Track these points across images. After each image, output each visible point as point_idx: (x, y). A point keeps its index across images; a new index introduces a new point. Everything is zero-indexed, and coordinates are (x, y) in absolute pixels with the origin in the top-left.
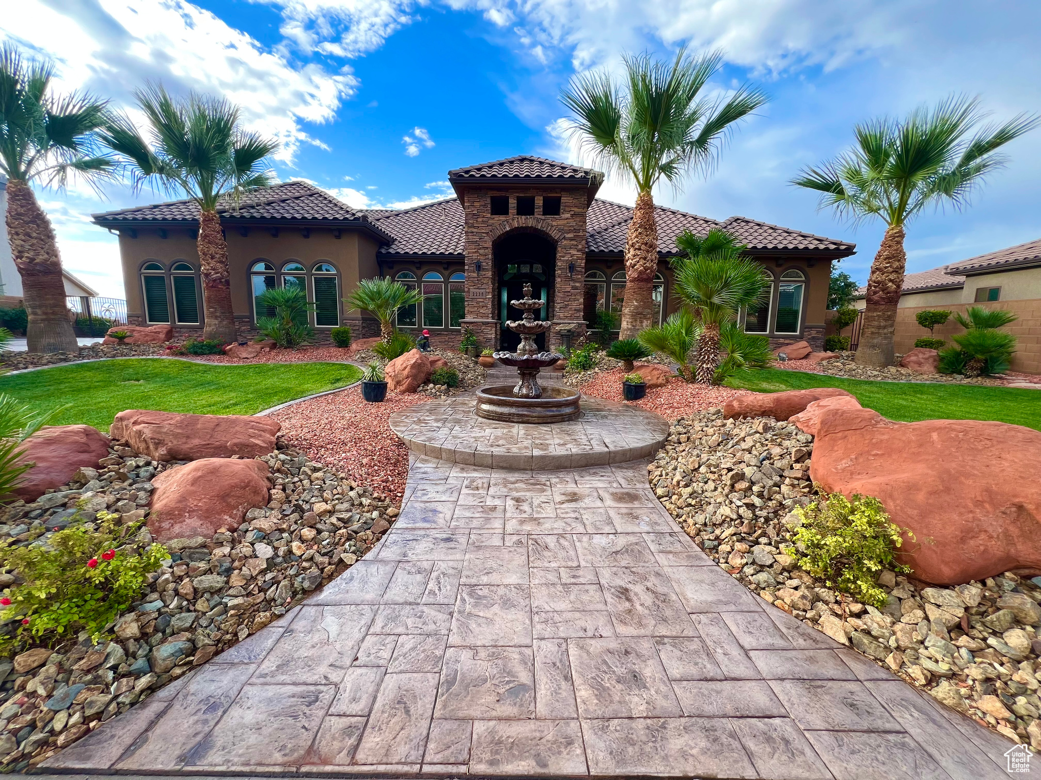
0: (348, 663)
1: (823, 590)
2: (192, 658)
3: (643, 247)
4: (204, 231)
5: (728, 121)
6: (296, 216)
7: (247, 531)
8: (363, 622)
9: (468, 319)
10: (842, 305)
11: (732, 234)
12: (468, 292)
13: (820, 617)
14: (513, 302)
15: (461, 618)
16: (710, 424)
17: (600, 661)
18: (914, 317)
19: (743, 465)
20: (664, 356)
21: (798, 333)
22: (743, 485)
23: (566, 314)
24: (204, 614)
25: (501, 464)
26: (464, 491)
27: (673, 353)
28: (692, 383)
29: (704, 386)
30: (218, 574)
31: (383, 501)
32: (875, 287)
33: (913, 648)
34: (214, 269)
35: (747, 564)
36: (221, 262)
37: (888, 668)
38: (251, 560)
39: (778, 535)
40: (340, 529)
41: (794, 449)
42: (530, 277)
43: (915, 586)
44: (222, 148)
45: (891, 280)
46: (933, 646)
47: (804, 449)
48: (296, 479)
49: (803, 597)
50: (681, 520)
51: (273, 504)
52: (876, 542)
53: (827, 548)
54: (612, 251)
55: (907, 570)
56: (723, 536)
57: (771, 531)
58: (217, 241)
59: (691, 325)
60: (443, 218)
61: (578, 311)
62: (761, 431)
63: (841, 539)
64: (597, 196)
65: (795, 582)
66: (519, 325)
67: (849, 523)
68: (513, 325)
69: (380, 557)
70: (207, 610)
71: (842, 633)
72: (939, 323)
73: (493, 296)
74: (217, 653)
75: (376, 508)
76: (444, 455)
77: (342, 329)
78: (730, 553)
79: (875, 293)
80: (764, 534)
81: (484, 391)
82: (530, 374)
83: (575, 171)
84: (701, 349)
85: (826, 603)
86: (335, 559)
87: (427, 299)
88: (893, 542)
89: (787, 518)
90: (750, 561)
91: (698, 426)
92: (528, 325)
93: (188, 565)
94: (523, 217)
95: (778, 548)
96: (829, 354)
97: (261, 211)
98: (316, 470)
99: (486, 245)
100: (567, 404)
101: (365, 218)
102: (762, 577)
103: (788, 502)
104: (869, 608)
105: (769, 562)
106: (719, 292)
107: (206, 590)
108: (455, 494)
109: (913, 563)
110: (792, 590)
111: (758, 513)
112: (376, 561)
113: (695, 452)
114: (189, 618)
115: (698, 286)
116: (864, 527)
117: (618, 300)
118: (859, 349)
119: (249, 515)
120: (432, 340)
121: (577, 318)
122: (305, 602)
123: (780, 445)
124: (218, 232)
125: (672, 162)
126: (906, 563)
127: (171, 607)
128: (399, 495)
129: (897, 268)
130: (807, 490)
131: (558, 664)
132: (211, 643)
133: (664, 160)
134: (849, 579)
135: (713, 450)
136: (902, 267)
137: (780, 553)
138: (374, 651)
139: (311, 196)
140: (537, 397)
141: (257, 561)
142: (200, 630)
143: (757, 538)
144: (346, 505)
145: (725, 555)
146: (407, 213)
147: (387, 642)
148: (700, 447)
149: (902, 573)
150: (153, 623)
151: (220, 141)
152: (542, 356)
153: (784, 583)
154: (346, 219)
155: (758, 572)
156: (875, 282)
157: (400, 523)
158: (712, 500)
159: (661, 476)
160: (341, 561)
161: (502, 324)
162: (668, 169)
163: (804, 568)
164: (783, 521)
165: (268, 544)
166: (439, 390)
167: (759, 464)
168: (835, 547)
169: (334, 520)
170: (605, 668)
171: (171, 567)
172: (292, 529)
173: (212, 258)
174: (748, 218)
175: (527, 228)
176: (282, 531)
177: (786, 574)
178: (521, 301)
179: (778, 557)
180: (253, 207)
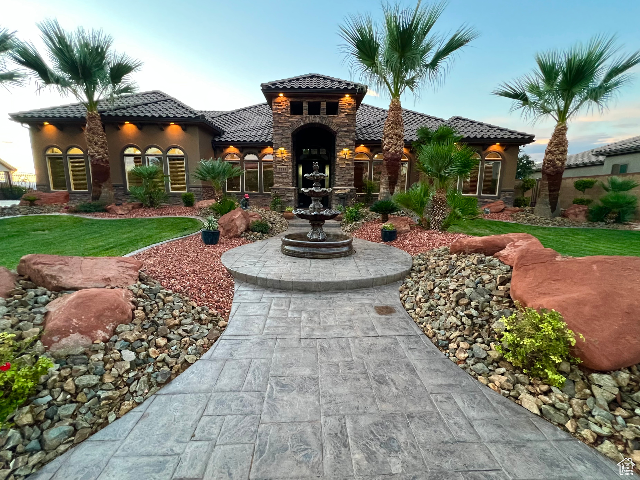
0: (188, 440)
1: (521, 375)
2: (73, 438)
3: (394, 137)
4: (89, 125)
5: (452, 50)
6: (155, 115)
7: (116, 341)
8: (200, 406)
9: (276, 186)
10: (525, 176)
11: (453, 128)
12: (276, 168)
13: (520, 395)
14: (306, 175)
15: (270, 402)
16: (440, 258)
17: (368, 431)
18: (573, 185)
19: (464, 287)
20: (408, 211)
21: (497, 195)
22: (464, 301)
23: (342, 183)
24: (83, 403)
25: (299, 288)
26: (273, 307)
27: (414, 209)
28: (428, 229)
29: (435, 231)
30: (94, 374)
31: (216, 316)
32: (548, 164)
33: (584, 417)
34: (97, 152)
35: (468, 357)
36: (103, 147)
37: (567, 431)
38: (118, 363)
39: (489, 337)
40: (184, 337)
41: (499, 276)
42: (317, 158)
43: (584, 372)
44: (101, 67)
45: (558, 160)
46: (598, 415)
47: (505, 276)
48: (154, 302)
49: (508, 381)
50: (422, 326)
51: (135, 321)
52: (558, 343)
53: (524, 346)
54: (373, 140)
55: (578, 360)
56: (451, 337)
57: (484, 333)
58: (99, 132)
59: (428, 190)
60: (258, 116)
61: (350, 180)
62: (475, 263)
63: (533, 341)
64: (363, 102)
65: (503, 370)
66: (310, 191)
67: (539, 329)
68: (306, 191)
69: (212, 357)
70: (86, 401)
71: (535, 406)
72: (589, 188)
73: (293, 171)
74: (92, 434)
75: (211, 322)
76: (259, 282)
77: (188, 194)
78: (456, 349)
79: (548, 168)
80: (480, 336)
81: (287, 237)
82: (318, 225)
83: (348, 84)
84: (434, 207)
85: (523, 384)
86: (181, 360)
87: (248, 173)
88: (569, 342)
89: (495, 324)
90: (471, 355)
91: (432, 259)
92: (316, 191)
93: (71, 368)
94: (313, 116)
95: (489, 345)
96: (517, 208)
97: (130, 111)
98: (167, 295)
99: (287, 136)
100: (344, 245)
101: (203, 116)
102: (480, 366)
103: (495, 313)
104: (553, 388)
105: (484, 356)
106: (446, 167)
107: (84, 387)
108: (267, 310)
109: (583, 357)
110: (500, 376)
111: (475, 321)
112: (210, 359)
113: (432, 278)
114: (72, 408)
115: (431, 164)
116: (550, 333)
117: (377, 173)
118: (537, 205)
119: (118, 329)
120: (251, 201)
121: (350, 185)
122: (158, 392)
123: (489, 273)
124: (99, 126)
125: (413, 78)
126: (577, 356)
127: (58, 400)
128: (227, 311)
129: (562, 151)
130: (507, 304)
131: (339, 435)
132: (88, 425)
133: (408, 78)
134: (539, 367)
135: (444, 276)
136: (566, 151)
137: (491, 349)
138: (207, 429)
139: (166, 101)
140: (323, 240)
141: (123, 364)
142: (79, 417)
143: (475, 338)
144: (189, 320)
145: (453, 351)
146: (232, 113)
147: (217, 421)
148: (434, 274)
149: (574, 363)
150: (44, 413)
151: (99, 61)
152: (326, 212)
153: (494, 371)
154: (190, 117)
155: (476, 363)
156: (548, 161)
157: (228, 331)
158: (443, 312)
159: (408, 294)
160: (186, 361)
161: (299, 190)
162: (411, 83)
163: (508, 360)
164: (493, 326)
165: (132, 351)
166: (256, 236)
167: (475, 287)
168: (530, 346)
169: (180, 331)
170: (371, 436)
171: (59, 370)
172: (149, 338)
173: (96, 144)
174: (464, 117)
175: (315, 123)
176: (142, 340)
177: (495, 364)
178: (312, 174)
179: (490, 353)
180: (124, 109)
